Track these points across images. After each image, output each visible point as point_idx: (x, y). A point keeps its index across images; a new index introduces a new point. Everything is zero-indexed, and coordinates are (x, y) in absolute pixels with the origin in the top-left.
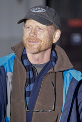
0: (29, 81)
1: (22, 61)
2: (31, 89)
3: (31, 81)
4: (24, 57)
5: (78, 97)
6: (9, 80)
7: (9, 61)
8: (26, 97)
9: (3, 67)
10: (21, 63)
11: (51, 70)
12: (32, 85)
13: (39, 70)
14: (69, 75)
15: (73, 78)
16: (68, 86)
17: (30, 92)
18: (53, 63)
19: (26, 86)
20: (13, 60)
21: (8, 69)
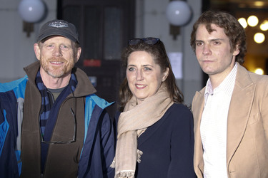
0: (44, 108)
1: (36, 85)
2: (47, 117)
3: (47, 108)
4: (38, 80)
5: (102, 129)
6: (20, 107)
7: (20, 85)
8: (41, 126)
9: (12, 91)
10: (35, 86)
11: (71, 95)
12: (48, 113)
13: (56, 96)
14: (91, 103)
15: (96, 105)
16: (90, 115)
17: (45, 121)
18: (73, 87)
19: (40, 113)
20: (25, 84)
21: (19, 94)
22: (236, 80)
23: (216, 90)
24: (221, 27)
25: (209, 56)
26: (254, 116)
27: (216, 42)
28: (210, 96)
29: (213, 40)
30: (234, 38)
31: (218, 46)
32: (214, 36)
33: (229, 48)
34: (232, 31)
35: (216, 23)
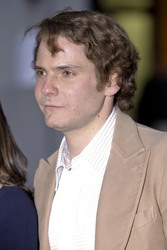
22: (113, 141)
23: (76, 162)
24: (78, 42)
25: (53, 98)
26: (145, 212)
27: (66, 71)
28: (65, 171)
29: (62, 68)
30: (105, 63)
31: (72, 79)
32: (62, 60)
33: (94, 82)
34: (98, 51)
35: (67, 36)
